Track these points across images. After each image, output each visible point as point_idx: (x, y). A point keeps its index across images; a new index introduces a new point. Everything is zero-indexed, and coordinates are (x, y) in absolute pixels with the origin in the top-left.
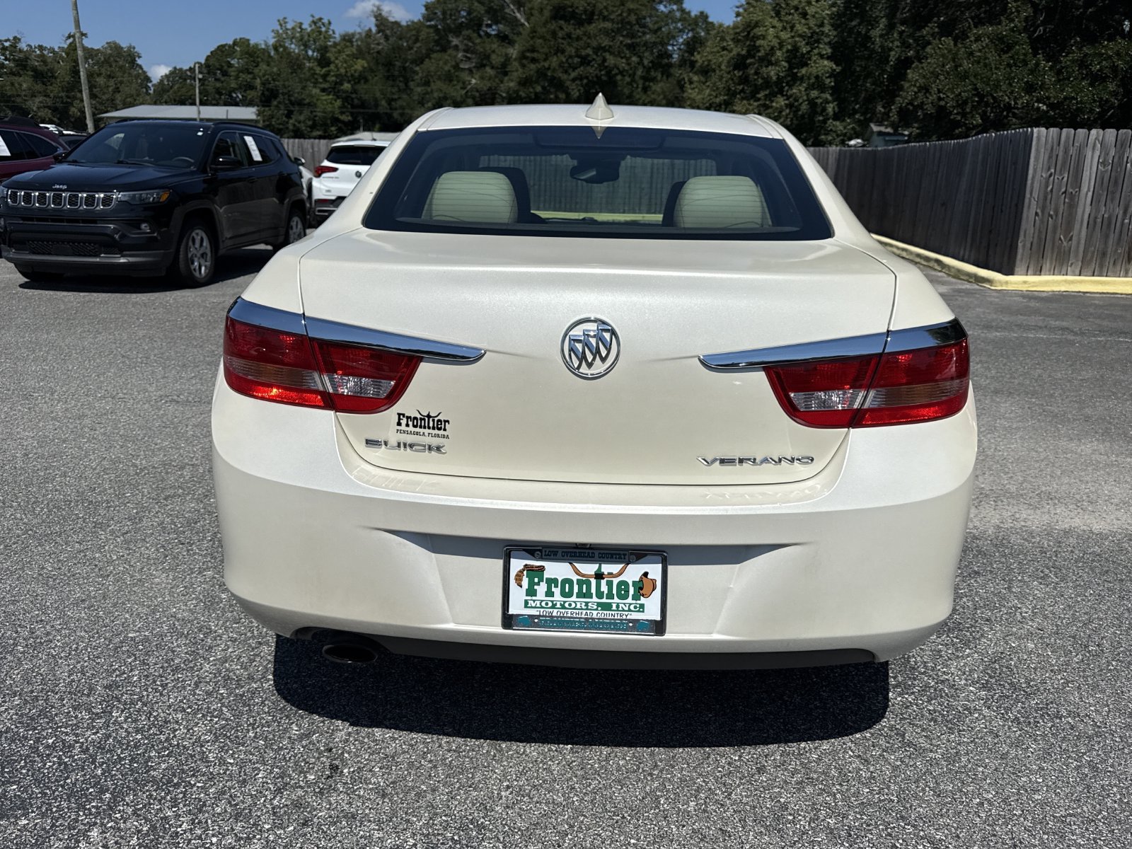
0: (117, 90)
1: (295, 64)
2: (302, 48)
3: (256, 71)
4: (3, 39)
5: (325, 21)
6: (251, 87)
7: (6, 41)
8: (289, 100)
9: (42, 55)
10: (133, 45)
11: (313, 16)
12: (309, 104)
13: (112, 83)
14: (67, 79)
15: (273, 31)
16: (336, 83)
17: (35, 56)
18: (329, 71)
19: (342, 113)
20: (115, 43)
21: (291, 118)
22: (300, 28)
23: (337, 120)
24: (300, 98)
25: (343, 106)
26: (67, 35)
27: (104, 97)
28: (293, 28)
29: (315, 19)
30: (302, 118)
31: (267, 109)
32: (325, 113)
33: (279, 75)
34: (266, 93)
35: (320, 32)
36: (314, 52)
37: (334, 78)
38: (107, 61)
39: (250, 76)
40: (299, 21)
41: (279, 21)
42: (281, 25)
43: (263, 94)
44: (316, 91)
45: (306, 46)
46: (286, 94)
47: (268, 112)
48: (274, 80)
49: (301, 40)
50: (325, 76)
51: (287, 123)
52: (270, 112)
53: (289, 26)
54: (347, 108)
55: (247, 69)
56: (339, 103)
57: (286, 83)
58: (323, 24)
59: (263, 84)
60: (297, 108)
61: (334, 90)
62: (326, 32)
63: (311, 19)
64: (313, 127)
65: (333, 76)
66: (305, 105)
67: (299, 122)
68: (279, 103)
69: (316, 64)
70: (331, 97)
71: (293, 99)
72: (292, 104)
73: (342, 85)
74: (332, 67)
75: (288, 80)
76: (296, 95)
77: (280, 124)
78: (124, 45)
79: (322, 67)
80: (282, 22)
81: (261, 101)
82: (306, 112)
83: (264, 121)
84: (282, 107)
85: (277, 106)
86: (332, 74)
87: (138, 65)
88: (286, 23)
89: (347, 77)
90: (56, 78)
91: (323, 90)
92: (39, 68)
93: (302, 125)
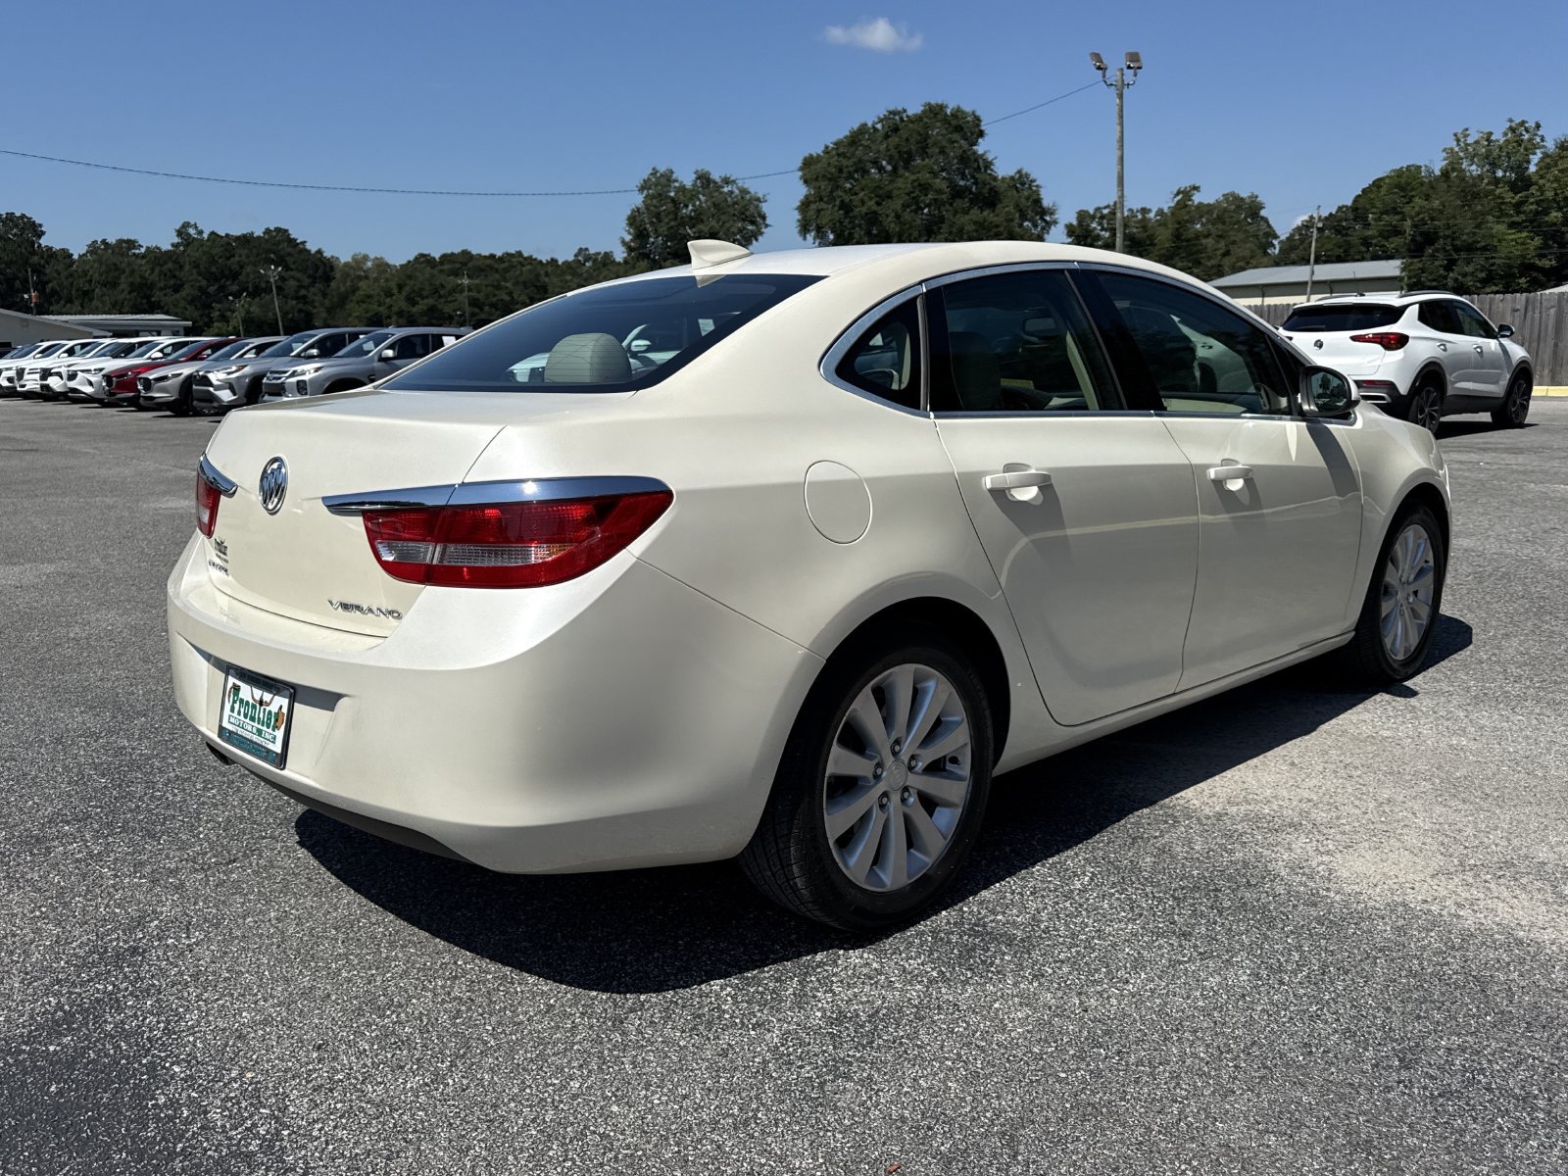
0: (1227, 253)
1: (1470, 192)
2: (1487, 167)
3: (1407, 209)
4: (1102, 205)
5: (1531, 124)
6: (1397, 232)
7: (1105, 208)
8: (1452, 245)
9: (1144, 219)
10: (1255, 194)
11: (1511, 121)
12: (1485, 249)
13: (1222, 244)
14: (1167, 245)
15: (1444, 150)
16: (1537, 213)
17: (1135, 222)
18: (1527, 197)
19: (1541, 256)
20: (1233, 194)
21: (1453, 270)
22: (1488, 140)
23: (1533, 267)
24: (1470, 241)
25: (1545, 246)
26: (1175, 192)
27: (1209, 264)
28: (1477, 142)
29: (1513, 125)
30: (1469, 269)
31: (1415, 260)
32: (1509, 259)
33: (1441, 212)
34: (1419, 238)
35: (1519, 143)
36: (1505, 171)
37: (1534, 207)
38: (1220, 219)
39: (1397, 217)
40: (1486, 131)
41: (1455, 135)
42: (1458, 140)
43: (1413, 240)
44: (1501, 228)
45: (1494, 165)
46: (1448, 236)
47: (1417, 264)
48: (1432, 219)
49: (1487, 157)
50: (1518, 206)
51: (1446, 278)
52: (1420, 265)
53: (1470, 140)
54: (1552, 247)
55: (1395, 208)
56: (1538, 241)
57: (1451, 222)
58: (1527, 131)
59: (1415, 226)
60: (1463, 255)
61: (1534, 223)
62: (1530, 140)
63: (1508, 125)
64: (1485, 282)
65: (1532, 204)
66: (1477, 249)
67: (1465, 275)
68: (1437, 250)
69: (1507, 188)
70: (1524, 234)
71: (1458, 243)
72: (1457, 250)
73: (1547, 214)
74: (1533, 189)
75: (1454, 217)
76: (1465, 237)
77: (1435, 280)
78: (1244, 194)
79: (1516, 194)
80: (1460, 136)
81: (1409, 250)
82: (1479, 260)
83: (1409, 278)
84: (1440, 255)
85: (1433, 256)
86: (1532, 200)
87: (1262, 218)
88: (1466, 136)
89: (1558, 203)
90: (1155, 245)
91: (1512, 225)
92: (1137, 236)
93: (1469, 278)
